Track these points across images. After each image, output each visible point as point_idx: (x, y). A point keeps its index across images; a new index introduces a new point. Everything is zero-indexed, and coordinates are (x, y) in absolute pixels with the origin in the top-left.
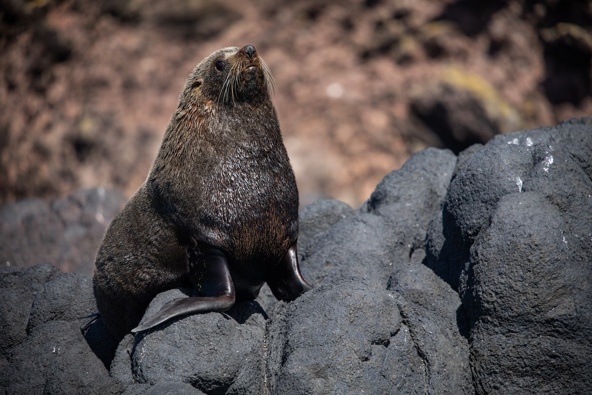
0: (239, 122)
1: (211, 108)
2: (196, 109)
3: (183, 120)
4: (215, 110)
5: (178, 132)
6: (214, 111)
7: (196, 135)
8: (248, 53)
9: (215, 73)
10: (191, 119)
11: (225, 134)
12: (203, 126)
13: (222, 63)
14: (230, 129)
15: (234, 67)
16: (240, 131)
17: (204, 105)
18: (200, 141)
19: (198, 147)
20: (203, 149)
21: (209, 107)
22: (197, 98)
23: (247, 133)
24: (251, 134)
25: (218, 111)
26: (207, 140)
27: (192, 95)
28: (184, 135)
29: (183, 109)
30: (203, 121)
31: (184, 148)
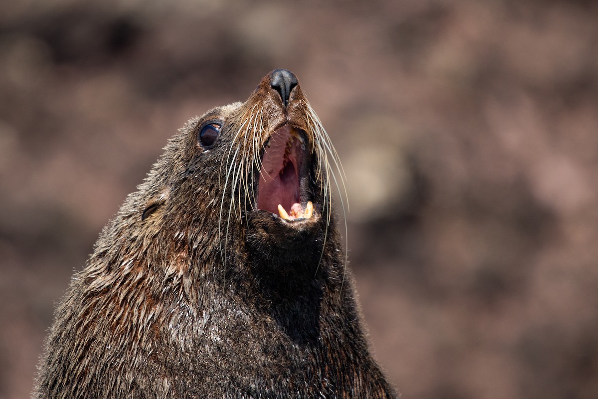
0: (247, 319)
1: (181, 273)
2: (140, 276)
3: (103, 299)
4: (190, 279)
5: (82, 328)
6: (187, 282)
7: (130, 344)
8: (277, 88)
9: (199, 156)
10: (125, 299)
11: (207, 346)
12: (154, 323)
13: (214, 129)
14: (221, 336)
15: (244, 129)
16: (246, 344)
17: (164, 264)
18: (138, 359)
19: (130, 377)
20: (143, 383)
21: (178, 271)
22: (146, 242)
23: (265, 352)
24: (275, 357)
25: (198, 283)
26: (157, 361)
27: (135, 234)
28: (99, 339)
29: (109, 269)
30: (158, 308)
31: (95, 374)
